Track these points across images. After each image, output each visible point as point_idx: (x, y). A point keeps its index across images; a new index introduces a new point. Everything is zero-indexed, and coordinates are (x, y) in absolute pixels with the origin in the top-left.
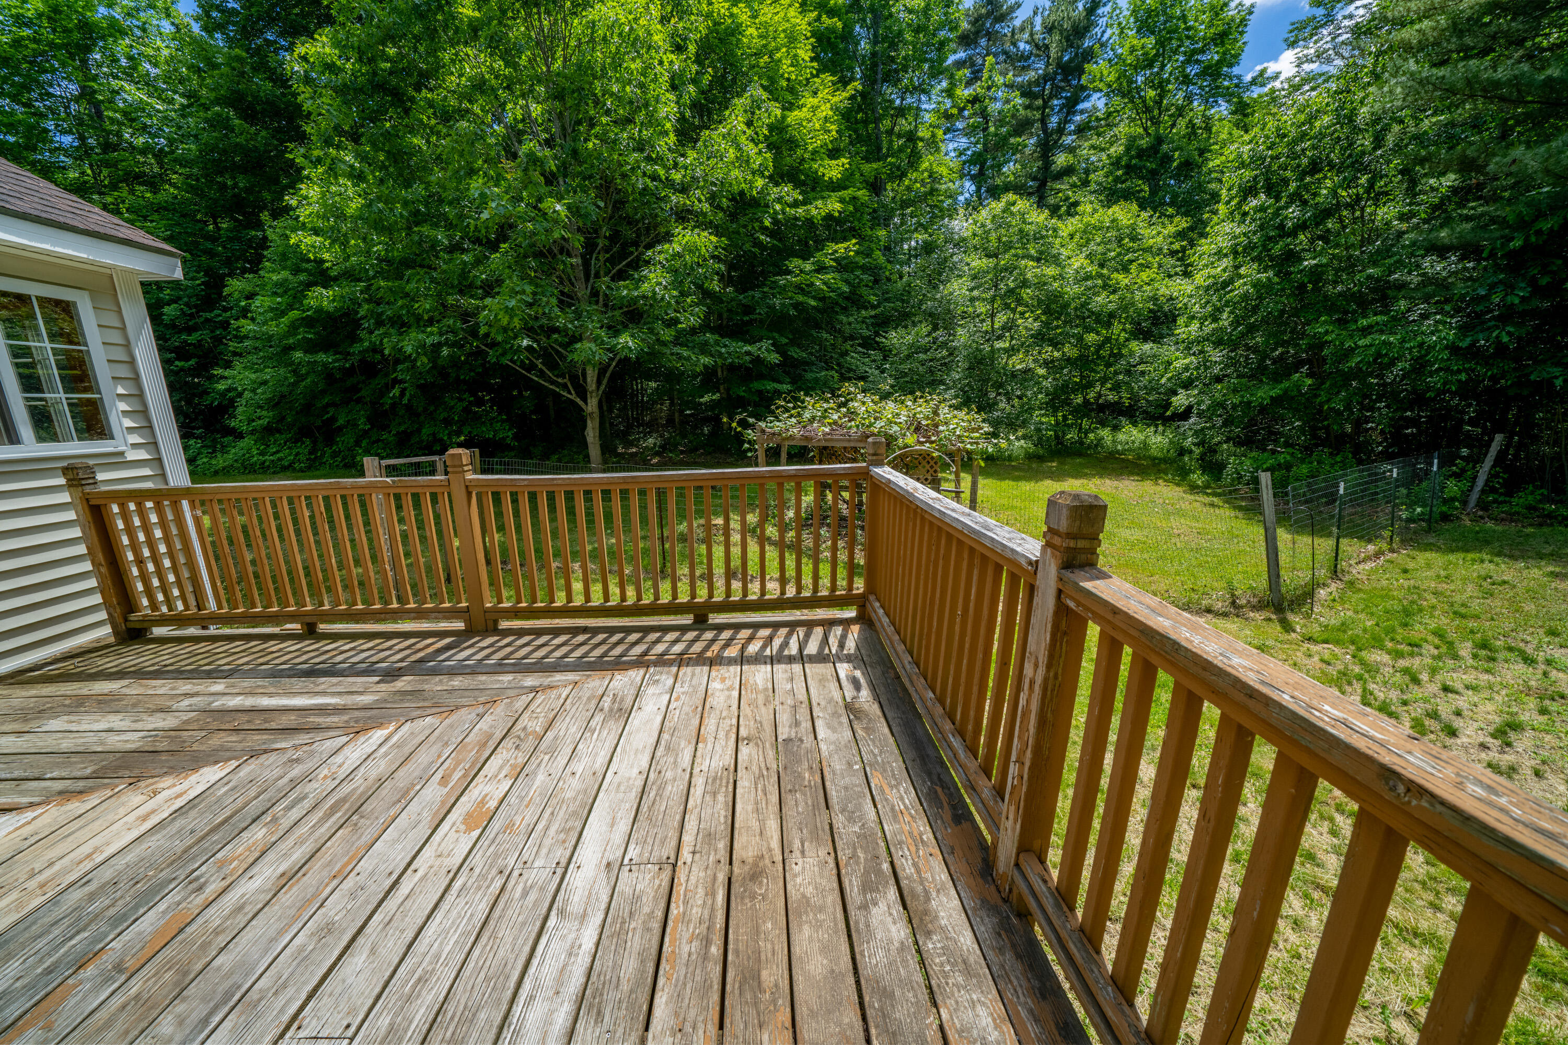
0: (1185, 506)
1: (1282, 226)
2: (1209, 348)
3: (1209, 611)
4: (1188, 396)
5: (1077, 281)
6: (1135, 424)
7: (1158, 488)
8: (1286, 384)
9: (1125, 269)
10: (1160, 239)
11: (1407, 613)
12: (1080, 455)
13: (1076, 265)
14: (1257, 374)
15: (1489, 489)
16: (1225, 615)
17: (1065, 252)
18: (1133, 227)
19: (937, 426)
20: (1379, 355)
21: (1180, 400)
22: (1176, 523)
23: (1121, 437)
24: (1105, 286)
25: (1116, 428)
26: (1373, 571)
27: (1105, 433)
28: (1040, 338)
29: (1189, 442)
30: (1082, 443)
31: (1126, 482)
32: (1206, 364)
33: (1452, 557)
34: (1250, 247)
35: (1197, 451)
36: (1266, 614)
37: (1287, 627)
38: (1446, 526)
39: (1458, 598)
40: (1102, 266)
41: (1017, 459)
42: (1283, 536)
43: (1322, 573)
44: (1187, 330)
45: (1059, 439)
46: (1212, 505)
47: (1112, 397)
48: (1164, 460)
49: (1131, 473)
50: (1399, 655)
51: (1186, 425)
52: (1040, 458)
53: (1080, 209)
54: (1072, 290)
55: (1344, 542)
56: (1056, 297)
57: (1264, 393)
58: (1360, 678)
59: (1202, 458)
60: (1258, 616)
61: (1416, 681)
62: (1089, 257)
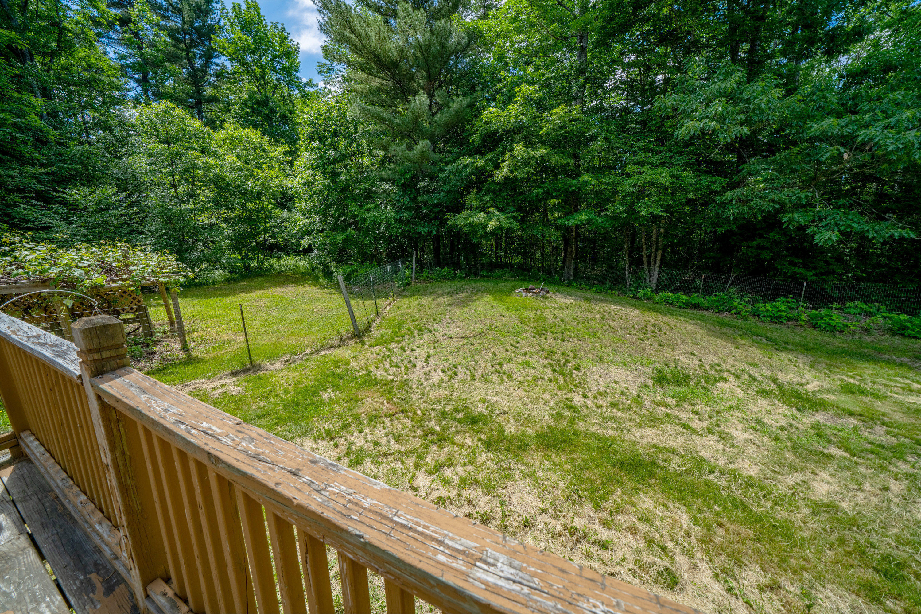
0: (318, 296)
1: (328, 159)
2: (313, 215)
3: (332, 347)
4: (309, 240)
5: (232, 170)
6: (288, 255)
7: (306, 289)
8: (346, 233)
9: (260, 167)
10: (276, 153)
11: (400, 324)
12: (261, 276)
13: (230, 160)
14: (335, 228)
15: (417, 272)
16: (339, 346)
17: (220, 151)
18: (261, 144)
19: (127, 266)
20: (375, 221)
21: (306, 242)
22: (315, 306)
23: (283, 263)
24: (252, 175)
25: (279, 258)
26: (390, 310)
27: (274, 261)
28: (217, 204)
29: (315, 263)
30: (261, 269)
31: (289, 288)
32: (313, 223)
33: (411, 299)
34: (318, 167)
35: (321, 267)
36: (354, 340)
37: (362, 342)
38: (409, 287)
39: (413, 314)
40: (247, 163)
41: (219, 282)
42: (353, 303)
43: (373, 316)
44: (301, 205)
45: (247, 268)
46: (331, 293)
47: (273, 241)
48: (308, 274)
49: (291, 283)
50: (399, 342)
51: (313, 254)
52: (235, 280)
53: (225, 125)
54: (230, 176)
55: (378, 301)
56: (221, 178)
57: (339, 238)
58: (389, 356)
59: (323, 271)
60: (352, 342)
61: (404, 351)
62: (237, 156)
